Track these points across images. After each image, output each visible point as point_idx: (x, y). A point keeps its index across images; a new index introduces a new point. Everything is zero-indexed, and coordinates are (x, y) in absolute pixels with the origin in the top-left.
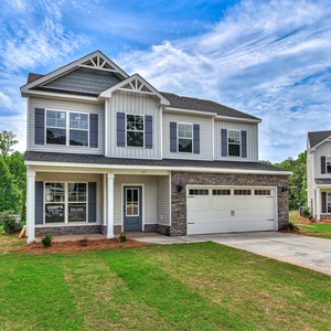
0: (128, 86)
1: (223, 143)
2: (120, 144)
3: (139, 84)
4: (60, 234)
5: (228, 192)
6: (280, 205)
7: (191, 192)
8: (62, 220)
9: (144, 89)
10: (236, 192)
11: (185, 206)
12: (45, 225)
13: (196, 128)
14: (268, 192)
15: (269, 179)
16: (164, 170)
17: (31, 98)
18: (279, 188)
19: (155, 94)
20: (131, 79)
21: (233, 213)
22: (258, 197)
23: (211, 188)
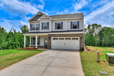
1: (71, 25)
2: (42, 29)
3: (45, 16)
6: (80, 43)
9: (46, 17)
10: (66, 39)
11: (51, 42)
12: (33, 45)
13: (62, 23)
14: (77, 39)
15: (76, 35)
16: (47, 34)
17: (30, 22)
18: (80, 37)
19: (48, 17)
20: (43, 15)
21: (65, 44)
22: (74, 40)
23: (58, 38)
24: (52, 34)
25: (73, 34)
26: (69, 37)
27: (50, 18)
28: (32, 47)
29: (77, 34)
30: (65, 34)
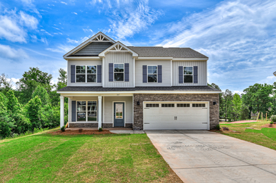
0: (114, 49)
1: (180, 75)
2: (111, 80)
3: (120, 47)
4: (84, 127)
5: (173, 105)
6: (211, 113)
7: (147, 105)
8: (85, 120)
9: (123, 49)
10: (178, 105)
12: (77, 122)
14: (204, 105)
15: (203, 97)
16: (130, 93)
17: (69, 60)
18: (210, 102)
19: (129, 50)
20: (116, 45)
21: (176, 118)
22: (195, 108)
23: (160, 103)
24: (145, 95)
25: (194, 95)
26: (187, 101)
27: (135, 55)
28: (75, 127)
29: (205, 95)
30: (178, 94)
